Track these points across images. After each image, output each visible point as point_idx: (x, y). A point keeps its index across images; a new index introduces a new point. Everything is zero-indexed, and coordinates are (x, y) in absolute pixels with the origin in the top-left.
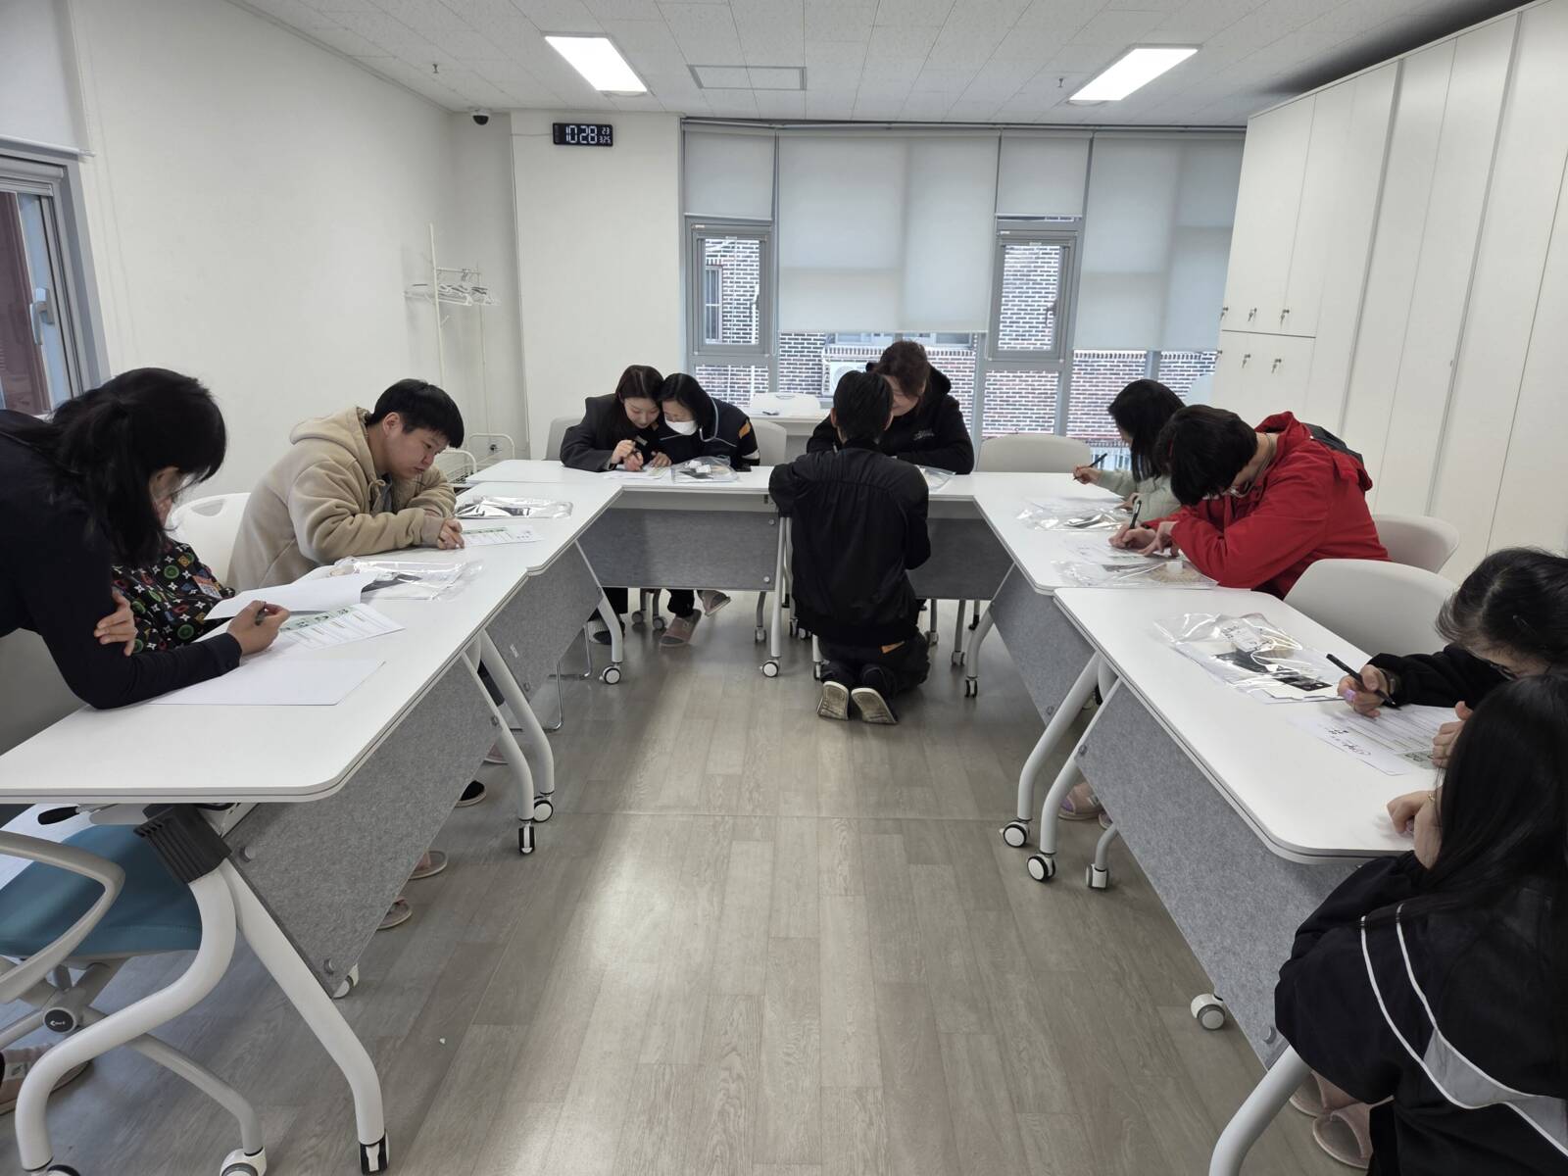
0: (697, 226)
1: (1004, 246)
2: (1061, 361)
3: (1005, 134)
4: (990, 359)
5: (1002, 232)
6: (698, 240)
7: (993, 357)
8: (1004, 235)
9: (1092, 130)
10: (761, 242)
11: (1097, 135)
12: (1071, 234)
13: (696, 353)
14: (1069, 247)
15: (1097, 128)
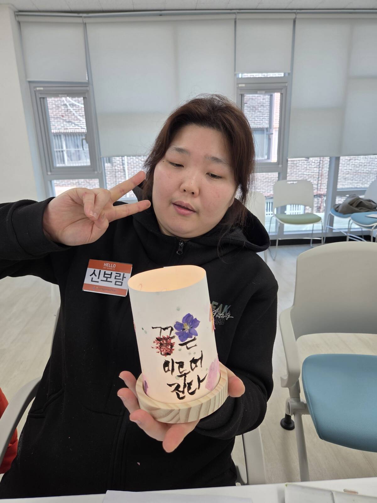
0: (38, 89)
1: (242, 95)
3: (239, 16)
5: (240, 85)
6: (40, 98)
8: (242, 87)
9: (295, 13)
10: (84, 98)
11: (299, 16)
12: (283, 84)
13: (49, 173)
15: (298, 11)
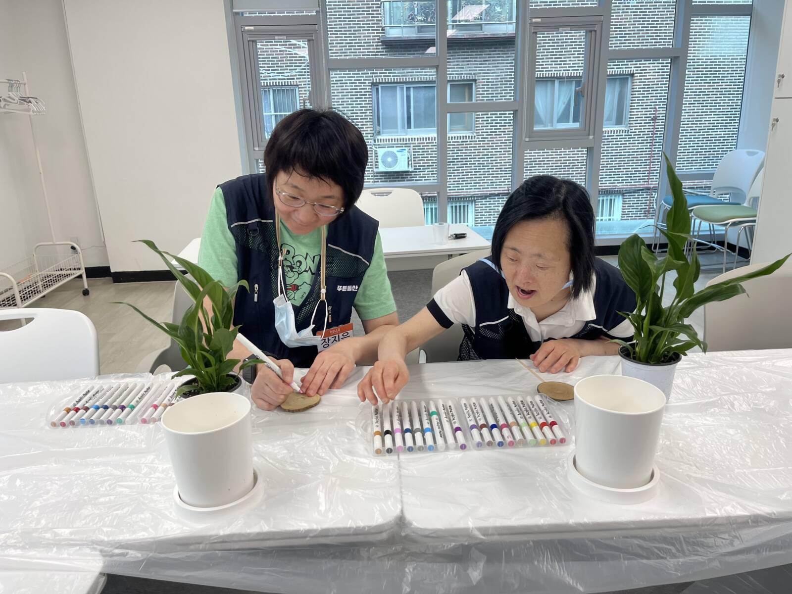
0: (247, 28)
1: (536, 33)
2: (591, 137)
4: (527, 139)
5: (534, 20)
6: (249, 41)
7: (529, 138)
8: (536, 23)
10: (309, 40)
12: (597, 18)
14: (596, 31)
